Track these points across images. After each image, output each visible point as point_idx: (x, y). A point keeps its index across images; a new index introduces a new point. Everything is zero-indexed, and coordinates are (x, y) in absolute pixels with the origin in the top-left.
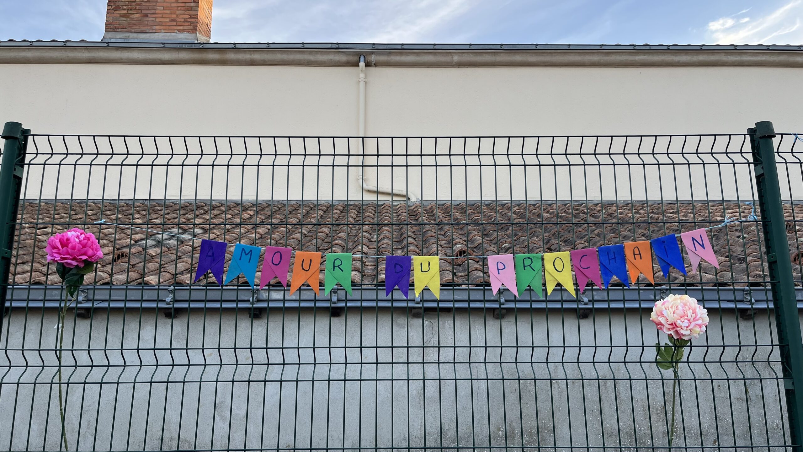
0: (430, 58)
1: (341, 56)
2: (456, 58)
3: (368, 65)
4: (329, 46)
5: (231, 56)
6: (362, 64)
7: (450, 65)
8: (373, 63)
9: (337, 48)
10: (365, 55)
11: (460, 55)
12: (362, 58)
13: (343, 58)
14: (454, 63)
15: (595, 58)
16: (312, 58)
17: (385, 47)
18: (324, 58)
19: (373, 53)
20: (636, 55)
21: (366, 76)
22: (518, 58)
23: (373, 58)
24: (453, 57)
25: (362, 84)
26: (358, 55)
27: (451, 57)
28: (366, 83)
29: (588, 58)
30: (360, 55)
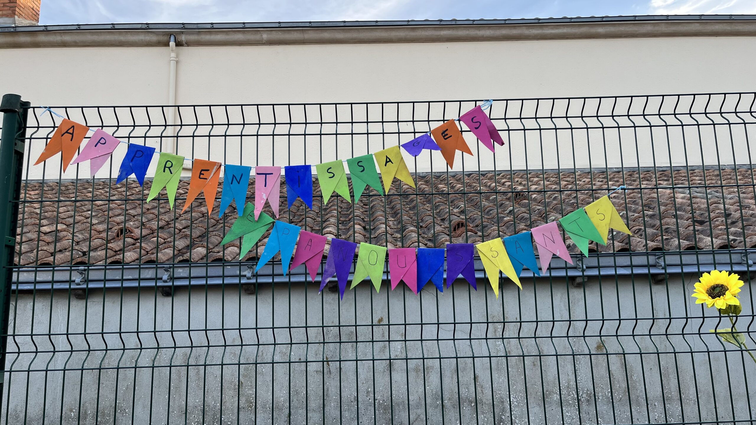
0: (239, 37)
1: (151, 36)
2: (265, 36)
3: (179, 44)
4: (139, 26)
5: (42, 38)
6: (172, 44)
7: (261, 43)
8: (184, 42)
9: (147, 28)
10: (175, 34)
11: (269, 33)
12: (172, 38)
13: (154, 38)
14: (264, 42)
15: (402, 34)
16: (122, 38)
17: (195, 26)
18: (134, 38)
19: (182, 33)
20: (441, 30)
21: (177, 56)
22: (326, 35)
23: (183, 38)
24: (262, 35)
25: (173, 64)
26: (168, 35)
27: (259, 35)
28: (177, 62)
29: (394, 34)
30: (170, 34)
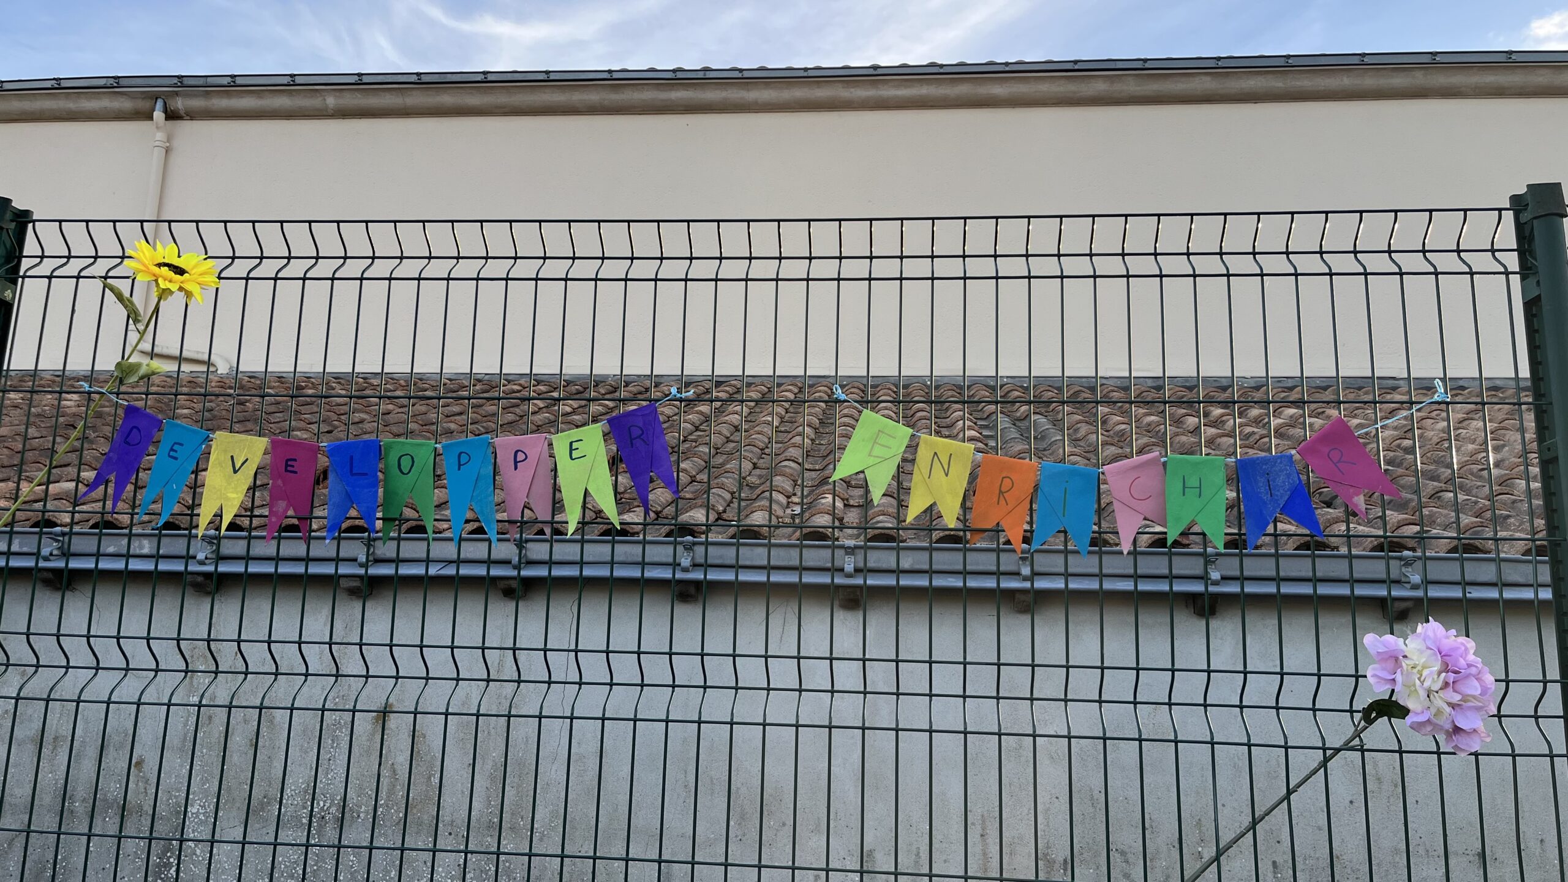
0: (282, 102)
1: (122, 100)
2: (331, 101)
3: (172, 115)
4: (102, 82)
6: (158, 115)
7: (325, 113)
8: (182, 113)
9: (115, 85)
10: (166, 97)
11: (338, 94)
12: (159, 104)
13: (126, 104)
14: (331, 112)
15: (593, 97)
16: (71, 105)
17: (201, 82)
18: (92, 105)
19: (177, 94)
20: (671, 90)
21: (169, 139)
22: (447, 99)
23: (179, 104)
24: (325, 100)
25: (159, 154)
26: (151, 98)
27: (320, 99)
28: (168, 151)
29: (577, 97)
30: (156, 97)
